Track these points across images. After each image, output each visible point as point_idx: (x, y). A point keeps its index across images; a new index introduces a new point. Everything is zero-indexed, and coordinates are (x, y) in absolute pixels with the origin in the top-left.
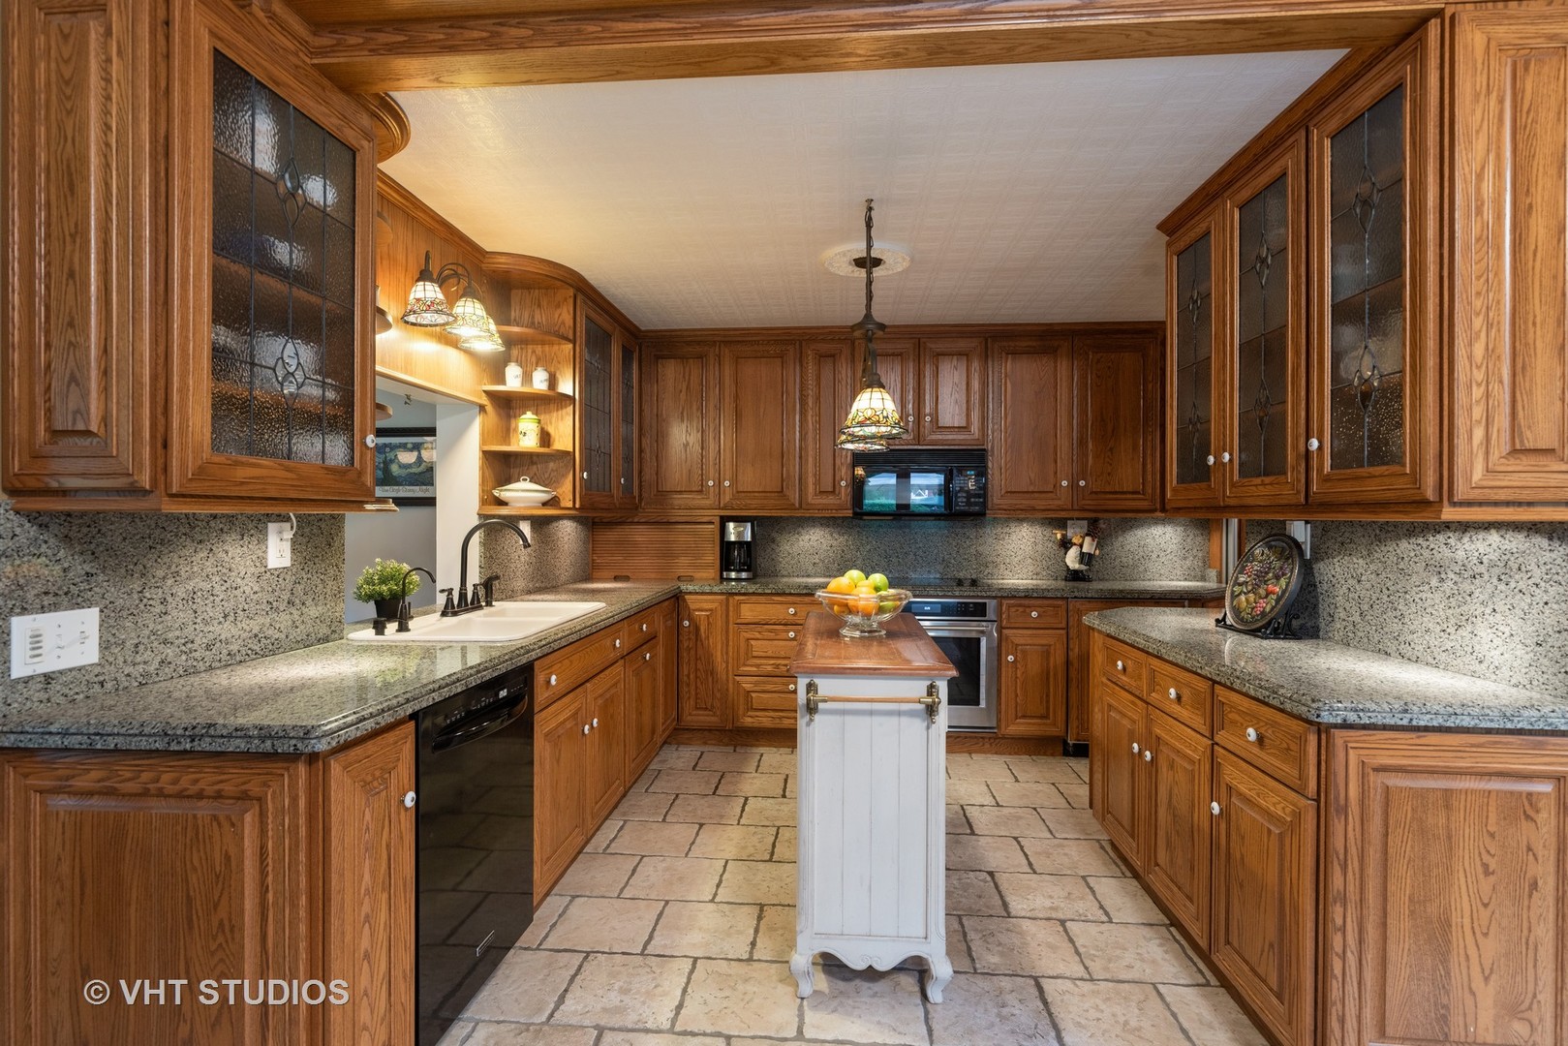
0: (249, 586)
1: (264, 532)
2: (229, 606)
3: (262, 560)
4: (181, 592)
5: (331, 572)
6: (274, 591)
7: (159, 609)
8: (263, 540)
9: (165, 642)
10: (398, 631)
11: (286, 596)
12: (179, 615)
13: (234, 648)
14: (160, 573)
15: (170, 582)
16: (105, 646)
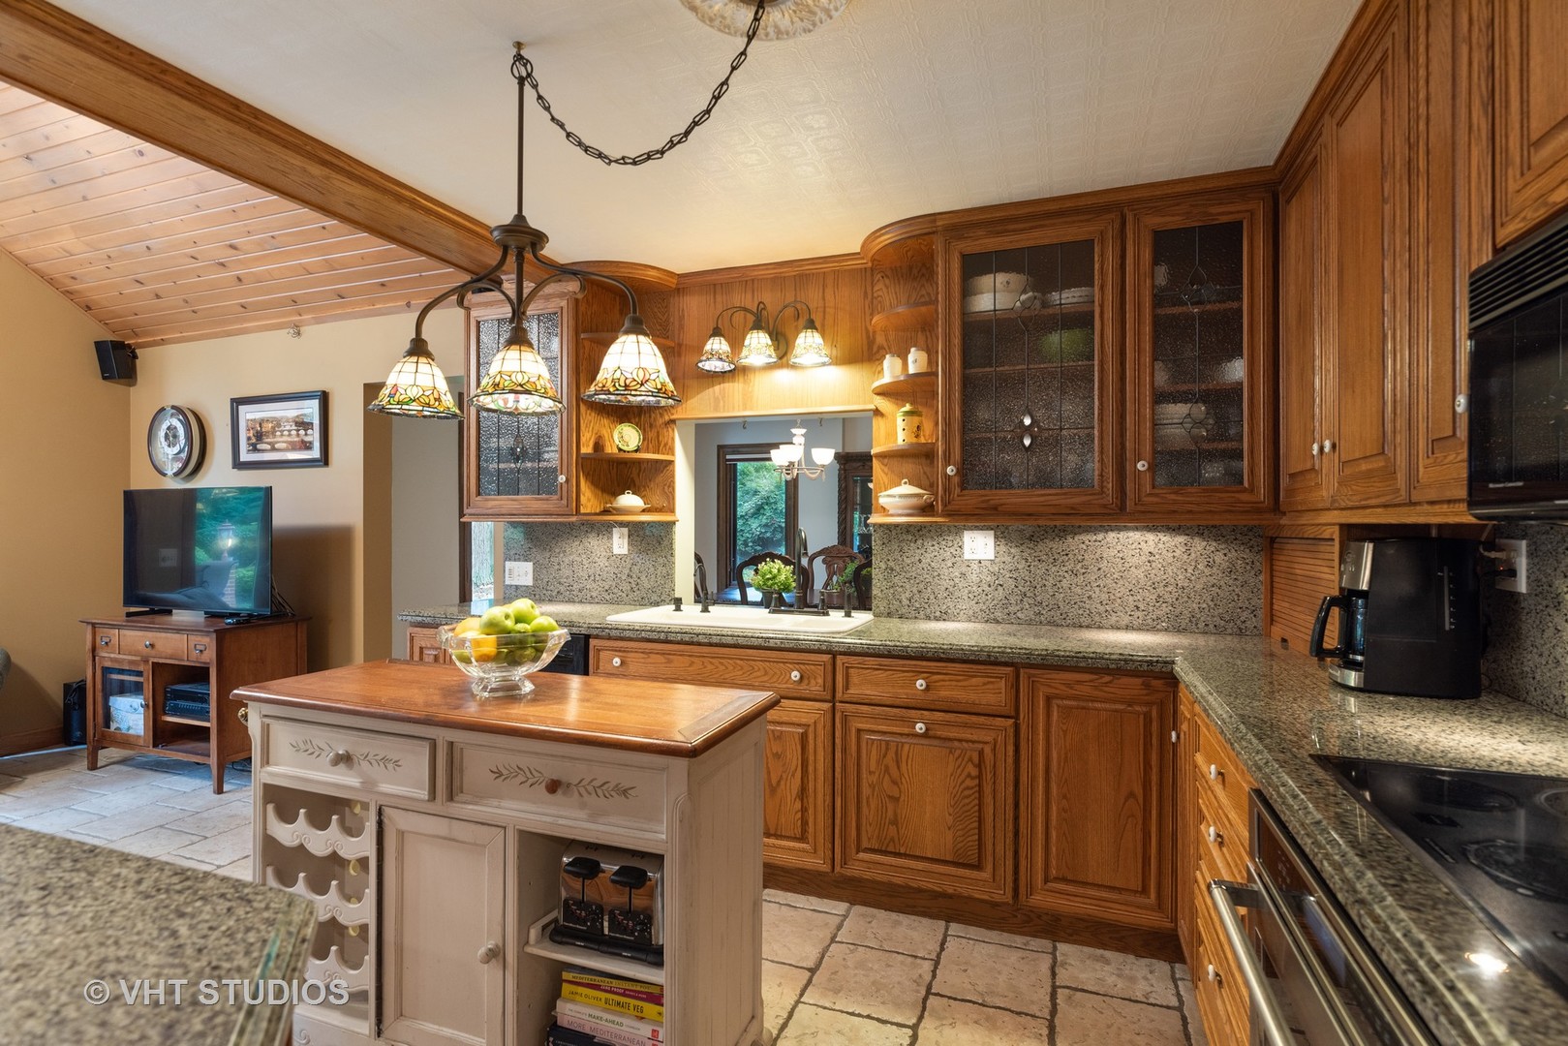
0: (603, 562)
1: (611, 533)
2: (591, 572)
3: (610, 549)
4: (566, 560)
5: (661, 560)
6: (618, 567)
7: (557, 567)
8: (610, 538)
9: (560, 583)
10: (702, 611)
11: (626, 572)
12: (566, 572)
13: (594, 594)
14: (557, 551)
15: (562, 555)
16: (535, 579)
